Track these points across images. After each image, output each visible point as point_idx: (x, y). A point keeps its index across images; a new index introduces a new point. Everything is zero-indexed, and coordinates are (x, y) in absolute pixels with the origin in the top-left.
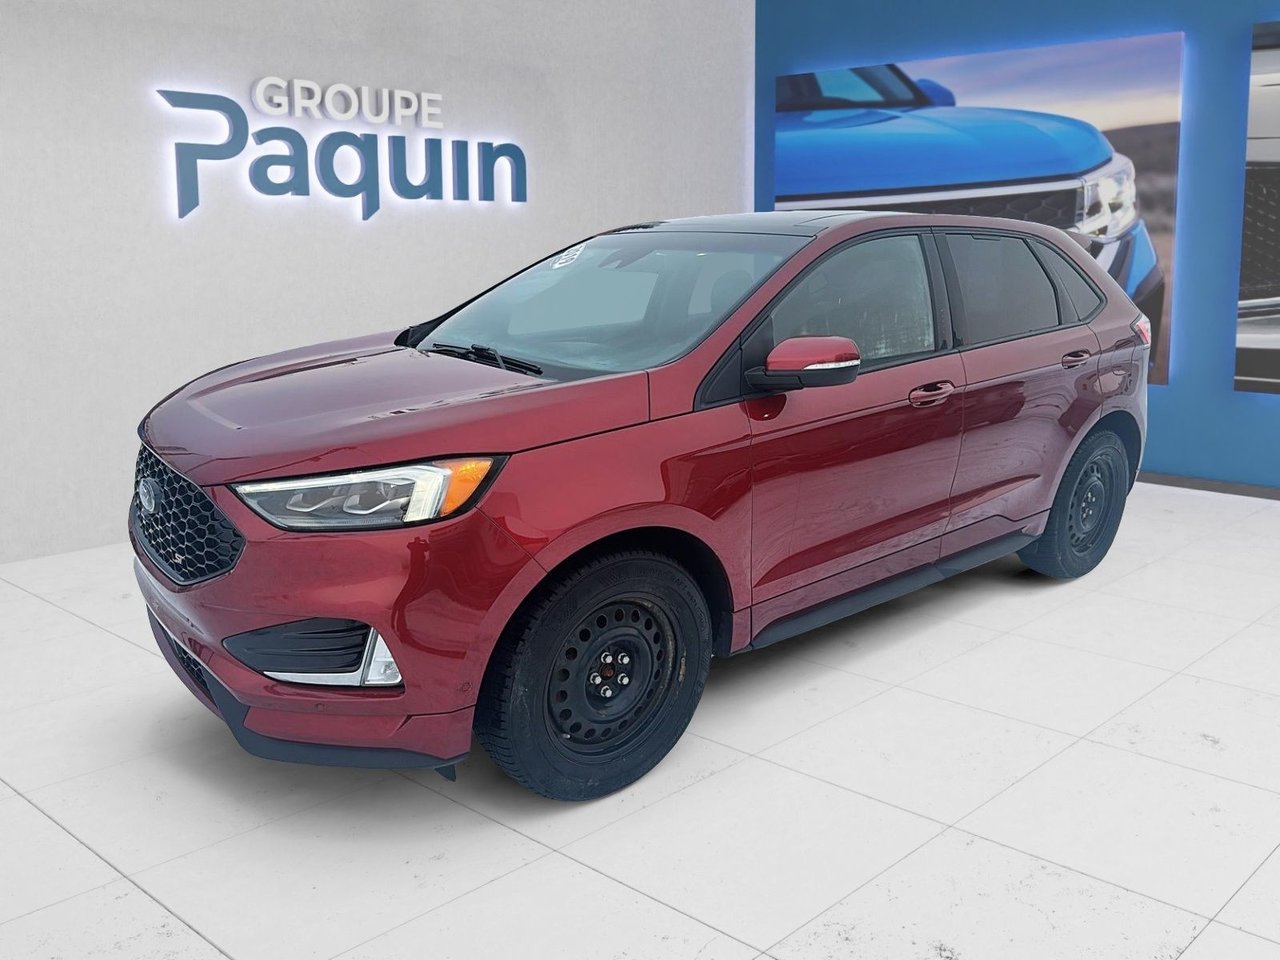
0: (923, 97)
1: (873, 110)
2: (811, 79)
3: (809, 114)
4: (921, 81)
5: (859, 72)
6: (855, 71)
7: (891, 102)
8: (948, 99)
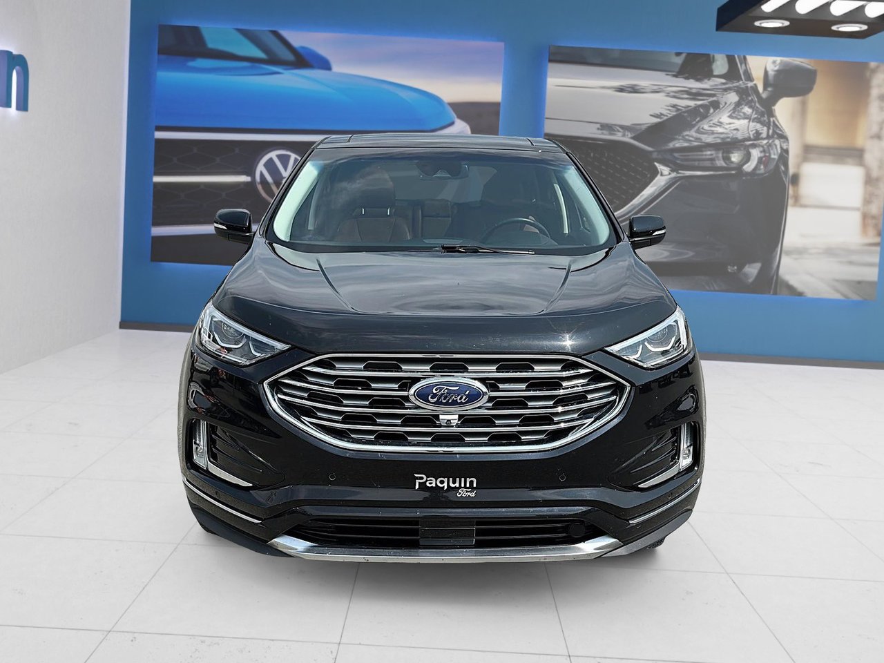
0: (302, 60)
1: (257, 65)
2: (195, 31)
3: (193, 60)
4: (303, 48)
5: (244, 33)
6: (239, 30)
7: (273, 60)
8: (325, 65)
